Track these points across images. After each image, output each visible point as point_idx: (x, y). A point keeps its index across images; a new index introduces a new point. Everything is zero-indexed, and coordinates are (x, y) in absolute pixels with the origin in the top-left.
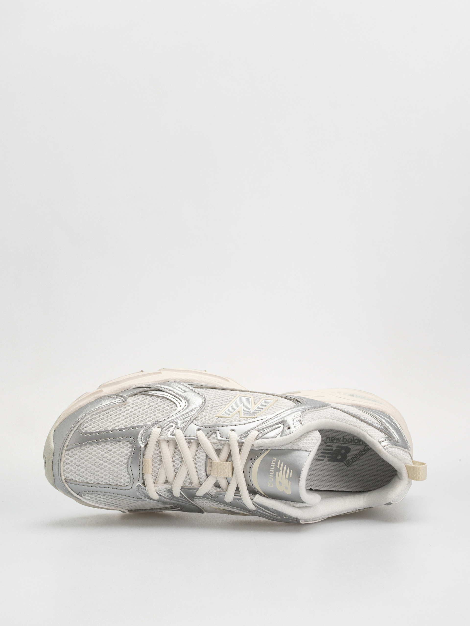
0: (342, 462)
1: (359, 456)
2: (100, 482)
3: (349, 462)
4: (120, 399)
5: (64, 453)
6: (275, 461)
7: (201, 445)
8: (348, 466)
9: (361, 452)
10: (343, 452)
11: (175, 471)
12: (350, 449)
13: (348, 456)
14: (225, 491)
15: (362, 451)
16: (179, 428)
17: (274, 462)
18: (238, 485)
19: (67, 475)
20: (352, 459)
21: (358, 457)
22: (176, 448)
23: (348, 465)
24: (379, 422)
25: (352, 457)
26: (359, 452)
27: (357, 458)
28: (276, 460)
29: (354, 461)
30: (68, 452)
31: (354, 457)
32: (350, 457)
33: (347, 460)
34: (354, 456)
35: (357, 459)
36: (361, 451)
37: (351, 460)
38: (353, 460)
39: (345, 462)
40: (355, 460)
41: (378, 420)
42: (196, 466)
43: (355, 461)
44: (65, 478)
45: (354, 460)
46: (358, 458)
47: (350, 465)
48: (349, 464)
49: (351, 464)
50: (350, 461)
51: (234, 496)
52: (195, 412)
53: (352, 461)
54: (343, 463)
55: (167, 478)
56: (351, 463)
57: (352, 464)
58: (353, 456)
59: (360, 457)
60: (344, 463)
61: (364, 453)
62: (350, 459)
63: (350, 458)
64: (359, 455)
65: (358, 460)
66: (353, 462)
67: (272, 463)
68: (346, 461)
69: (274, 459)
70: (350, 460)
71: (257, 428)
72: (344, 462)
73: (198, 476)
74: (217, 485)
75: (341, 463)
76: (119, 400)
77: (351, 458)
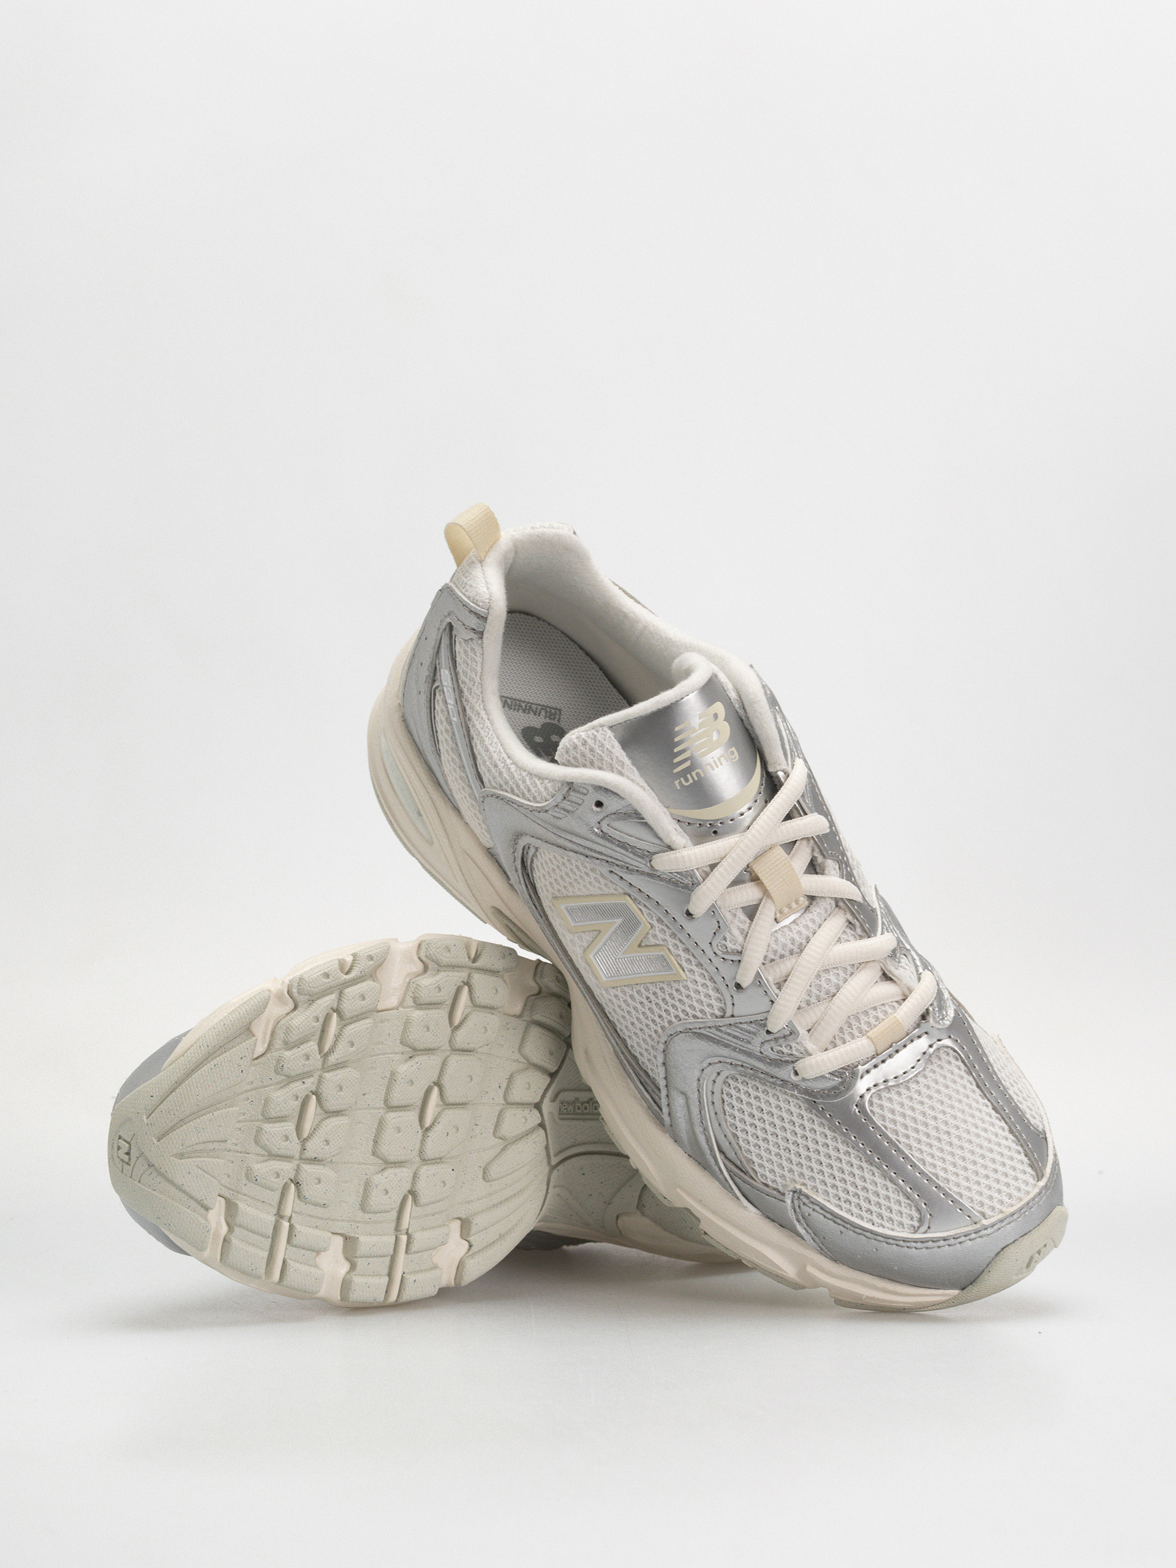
0: (559, 727)
1: (523, 705)
2: (990, 1107)
3: (548, 714)
4: (802, 1206)
5: (993, 1220)
6: (682, 779)
7: (765, 957)
8: (560, 710)
9: (513, 707)
10: (541, 739)
11: (852, 974)
12: (523, 730)
13: (540, 725)
14: (812, 842)
15: (508, 705)
16: (766, 1029)
17: (687, 780)
18: (783, 821)
19: (1031, 1181)
20: (540, 712)
21: (526, 706)
22: (808, 1003)
23: (558, 712)
24: (435, 694)
25: (535, 715)
26: (515, 709)
27: (529, 705)
28: (678, 781)
29: (540, 707)
30: (988, 1212)
31: (533, 711)
32: (540, 720)
33: (548, 720)
34: (529, 713)
35: (532, 704)
36: (511, 709)
37: (543, 713)
38: (538, 710)
39: (556, 720)
40: (535, 706)
41: (432, 698)
42: (811, 935)
43: (539, 705)
44: (1038, 1181)
45: (537, 708)
46: (528, 703)
47: (552, 708)
48: (553, 711)
49: (550, 708)
50: (546, 713)
51: (806, 814)
52: (708, 1030)
53: (542, 711)
54: (561, 722)
55: (877, 982)
56: (548, 710)
57: (548, 707)
58: (533, 715)
59: (524, 702)
60: (559, 721)
61: (508, 700)
62: (541, 716)
63: (539, 718)
64: (522, 707)
65: (531, 701)
66: (543, 706)
67: (691, 781)
68: (552, 722)
69: (680, 783)
70: (544, 715)
71: (647, 870)
72: (558, 724)
73: (825, 920)
74: (813, 868)
75: (563, 726)
76: (804, 1204)
77: (539, 715)
